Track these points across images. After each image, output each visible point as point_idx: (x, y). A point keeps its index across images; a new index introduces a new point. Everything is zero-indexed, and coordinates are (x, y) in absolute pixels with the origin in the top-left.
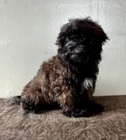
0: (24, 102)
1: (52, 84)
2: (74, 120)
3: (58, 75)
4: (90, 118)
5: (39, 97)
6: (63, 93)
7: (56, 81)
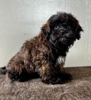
0: (10, 73)
1: (34, 58)
2: (52, 86)
3: (40, 52)
4: (64, 85)
5: (22, 68)
6: (43, 66)
7: (38, 56)
